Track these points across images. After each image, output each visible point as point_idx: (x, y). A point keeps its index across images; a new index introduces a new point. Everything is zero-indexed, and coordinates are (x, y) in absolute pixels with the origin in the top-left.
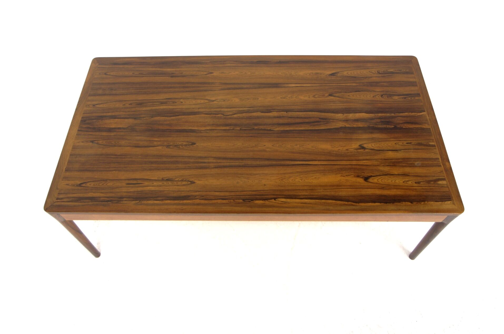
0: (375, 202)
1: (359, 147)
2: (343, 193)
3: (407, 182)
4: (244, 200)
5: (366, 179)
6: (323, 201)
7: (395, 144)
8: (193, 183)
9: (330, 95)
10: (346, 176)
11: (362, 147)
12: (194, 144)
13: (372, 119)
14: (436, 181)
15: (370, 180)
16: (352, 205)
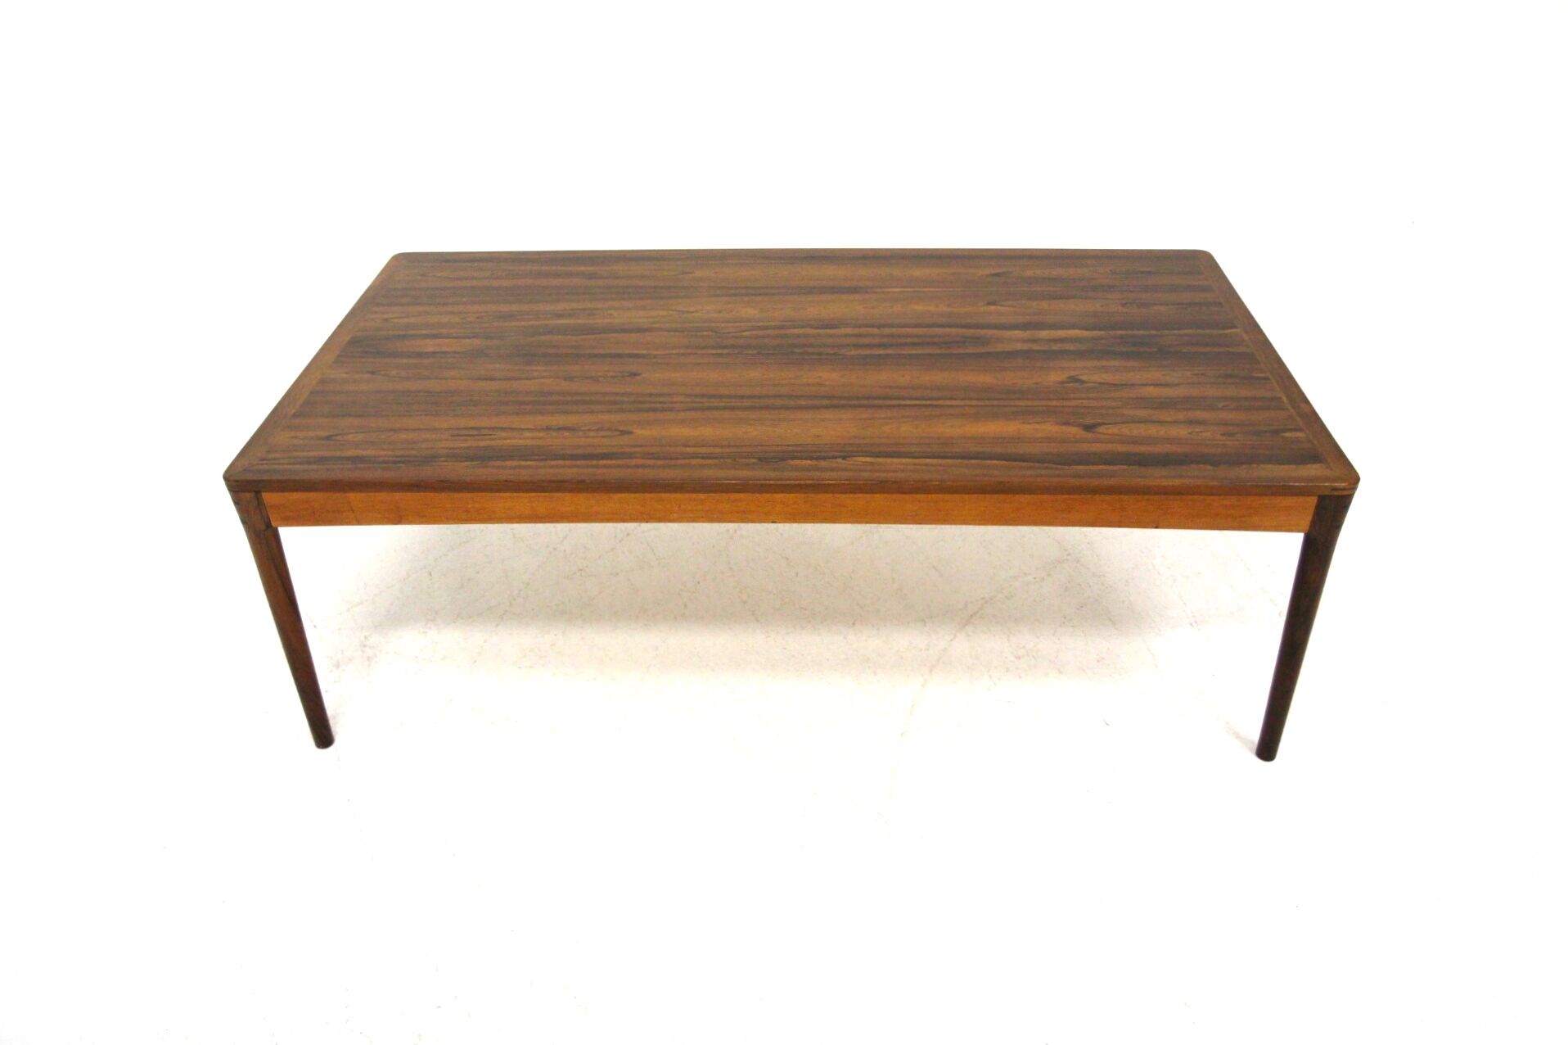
1: (1070, 380)
4: (761, 460)
5: (1087, 428)
11: (1077, 380)
13: (1099, 338)
14: (1274, 432)
15: (1101, 429)
16: (1051, 468)
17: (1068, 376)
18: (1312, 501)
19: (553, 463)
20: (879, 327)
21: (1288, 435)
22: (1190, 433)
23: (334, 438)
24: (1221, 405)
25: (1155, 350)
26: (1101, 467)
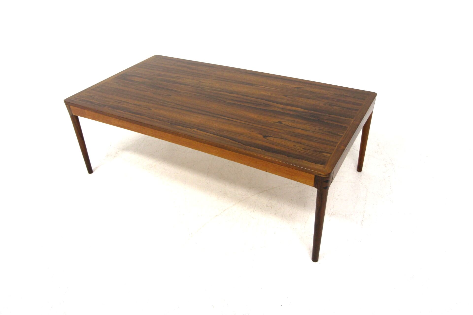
0: (258, 148)
1: (278, 122)
2: (241, 138)
3: (296, 147)
4: (171, 124)
5: (265, 137)
6: (222, 138)
7: (309, 127)
8: (151, 110)
9: (284, 96)
10: (252, 131)
11: (280, 123)
12: (170, 96)
13: (304, 112)
14: (321, 152)
15: (268, 138)
16: (240, 145)
17: (279, 121)
18: (313, 176)
19: (127, 113)
20: (244, 96)
21: (325, 154)
22: (293, 146)
23: (93, 96)
24: (315, 140)
25: (317, 119)
26: (254, 148)
